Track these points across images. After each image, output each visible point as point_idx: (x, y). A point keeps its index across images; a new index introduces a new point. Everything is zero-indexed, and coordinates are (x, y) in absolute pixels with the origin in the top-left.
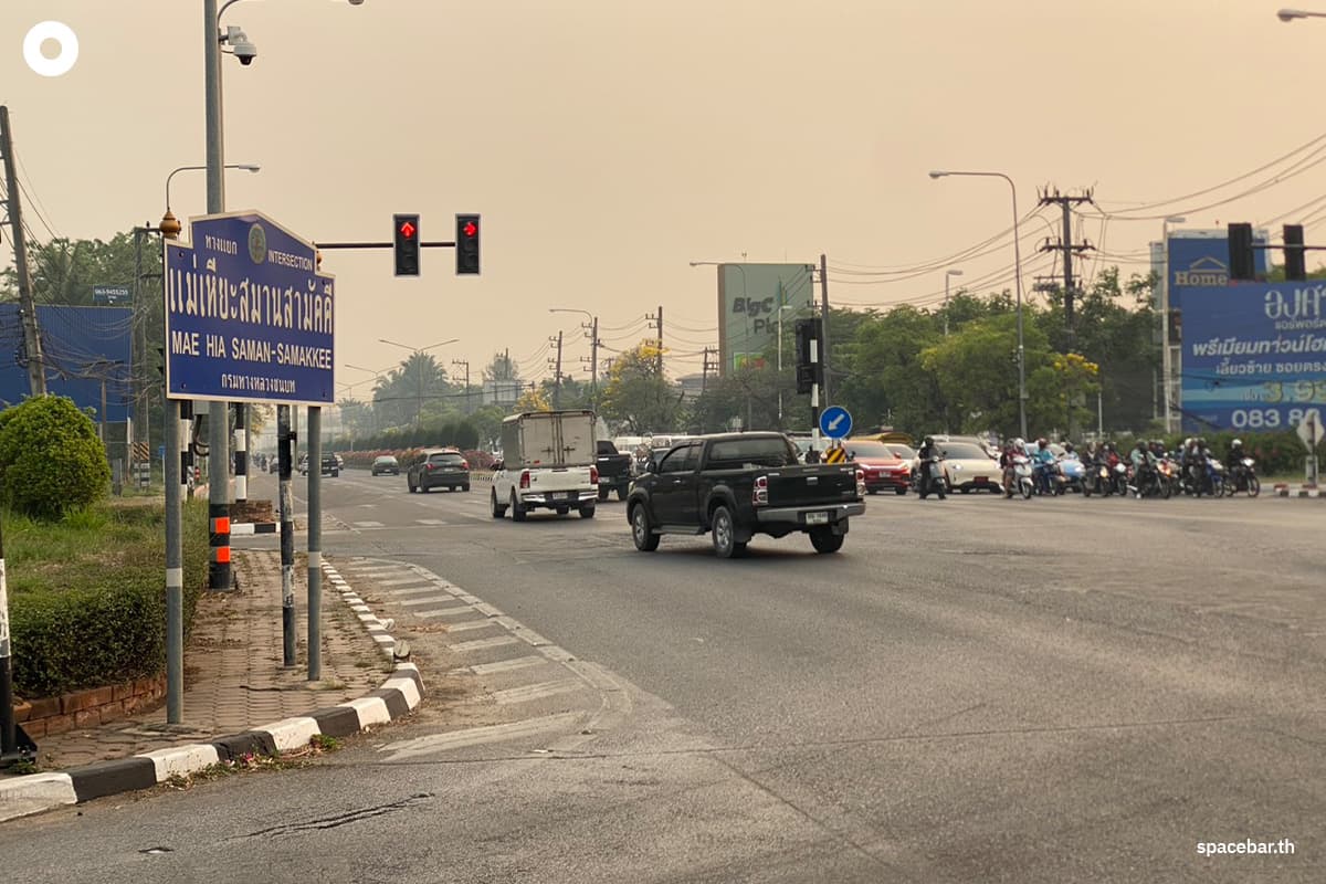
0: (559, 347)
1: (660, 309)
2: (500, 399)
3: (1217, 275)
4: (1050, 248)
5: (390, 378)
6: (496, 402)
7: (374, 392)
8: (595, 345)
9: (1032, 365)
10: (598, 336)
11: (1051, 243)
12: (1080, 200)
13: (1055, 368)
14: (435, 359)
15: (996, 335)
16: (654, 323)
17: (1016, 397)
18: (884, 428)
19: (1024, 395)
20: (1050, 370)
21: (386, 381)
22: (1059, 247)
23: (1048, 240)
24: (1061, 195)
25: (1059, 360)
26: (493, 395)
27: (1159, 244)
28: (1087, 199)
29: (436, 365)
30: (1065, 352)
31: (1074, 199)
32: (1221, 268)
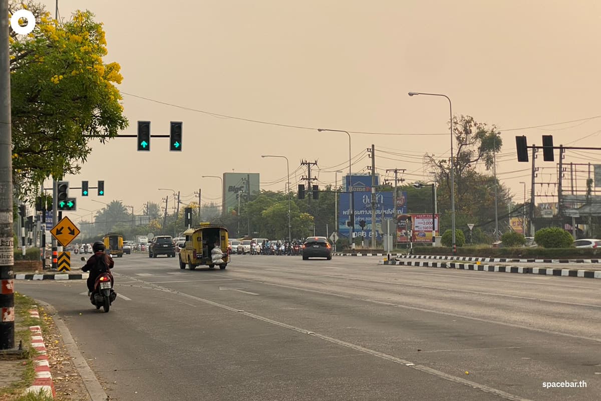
0: (167, 202)
1: (200, 190)
2: (142, 223)
3: (362, 188)
4: (304, 179)
5: (102, 211)
6: (141, 224)
7: (95, 218)
8: (178, 202)
9: (293, 217)
10: (180, 199)
11: (304, 177)
12: (314, 164)
13: (300, 218)
14: (122, 204)
15: (282, 207)
16: (198, 195)
17: (288, 227)
18: (245, 236)
19: (290, 226)
20: (298, 219)
21: (100, 213)
22: (306, 179)
23: (303, 176)
24: (307, 162)
25: (302, 215)
26: (139, 221)
27: (344, 177)
28: (316, 163)
29: (123, 206)
30: (303, 213)
31: (312, 163)
32: (363, 185)
